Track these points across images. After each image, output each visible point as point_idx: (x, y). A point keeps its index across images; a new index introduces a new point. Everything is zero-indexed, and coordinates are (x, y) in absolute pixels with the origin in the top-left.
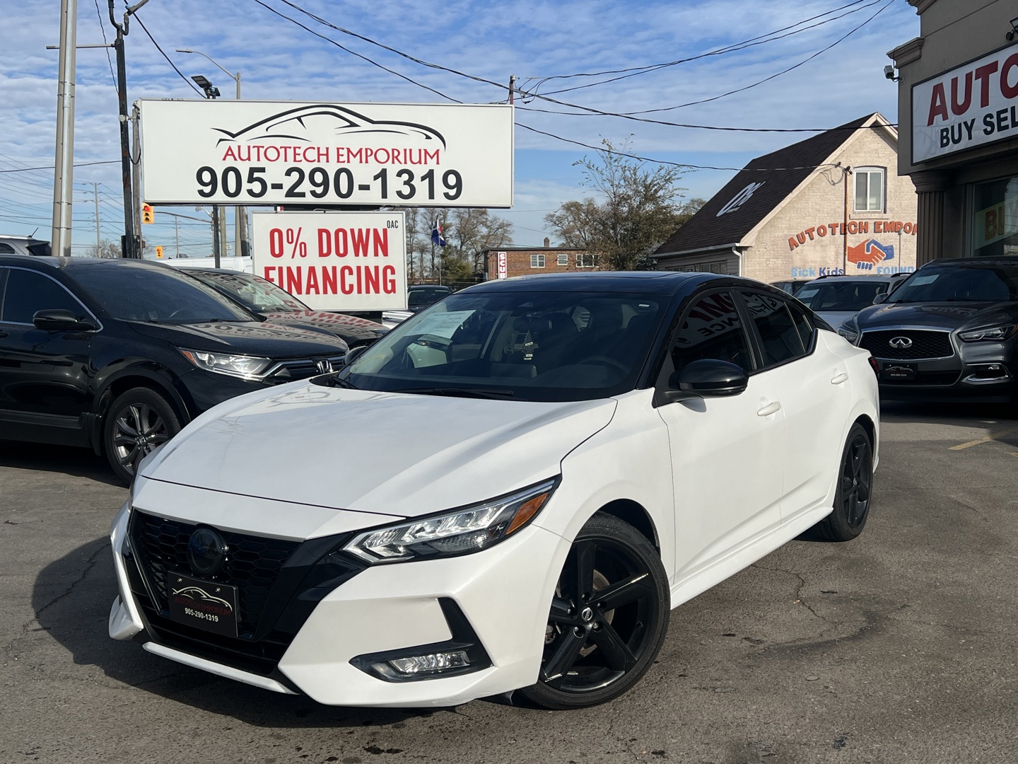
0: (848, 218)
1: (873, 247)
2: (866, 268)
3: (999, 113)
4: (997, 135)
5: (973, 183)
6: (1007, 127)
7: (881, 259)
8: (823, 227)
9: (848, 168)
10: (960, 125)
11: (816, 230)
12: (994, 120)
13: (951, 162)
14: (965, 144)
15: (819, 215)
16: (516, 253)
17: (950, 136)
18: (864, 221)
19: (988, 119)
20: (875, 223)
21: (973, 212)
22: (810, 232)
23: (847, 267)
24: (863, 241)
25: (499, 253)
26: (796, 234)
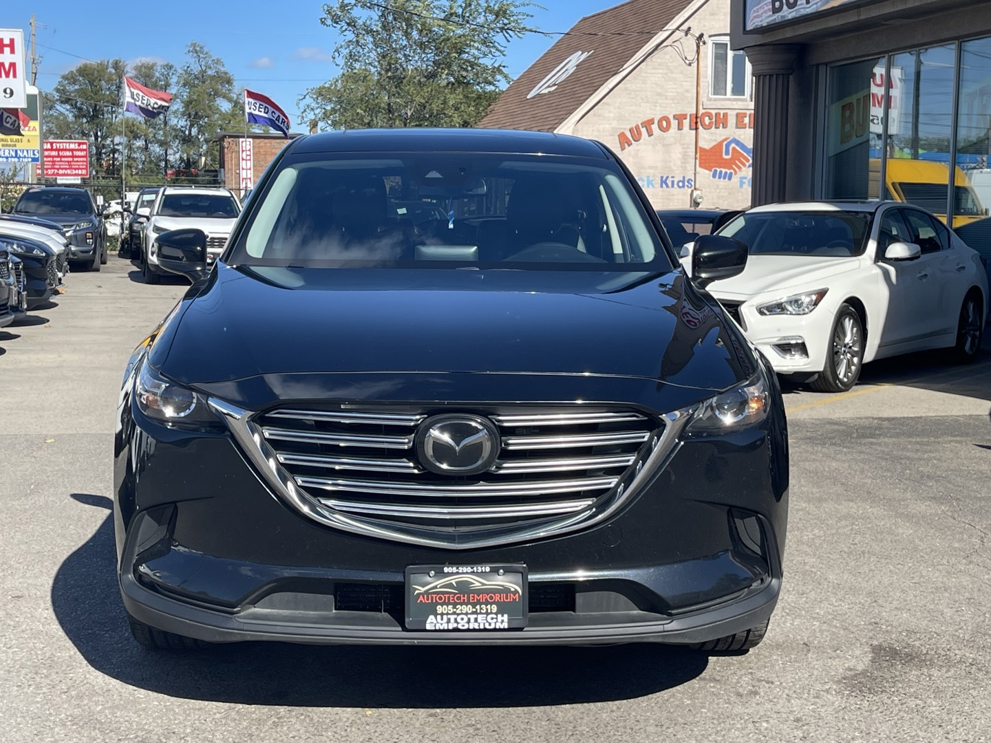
0: (700, 107)
1: (734, 148)
2: (724, 178)
5: (826, 64)
7: (744, 165)
8: (666, 118)
9: (701, 36)
11: (656, 122)
15: (660, 101)
16: (266, 141)
18: (722, 112)
20: (737, 114)
22: (648, 124)
23: (697, 175)
24: (720, 139)
25: (241, 140)
26: (629, 127)
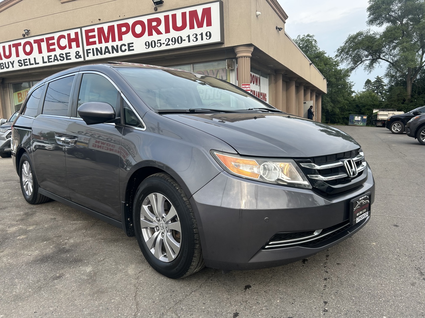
3: (24, 60)
4: (23, 67)
6: (28, 65)
10: (8, 62)
12: (22, 62)
13: (4, 75)
14: (11, 69)
17: (4, 65)
19: (20, 61)
21: (12, 93)
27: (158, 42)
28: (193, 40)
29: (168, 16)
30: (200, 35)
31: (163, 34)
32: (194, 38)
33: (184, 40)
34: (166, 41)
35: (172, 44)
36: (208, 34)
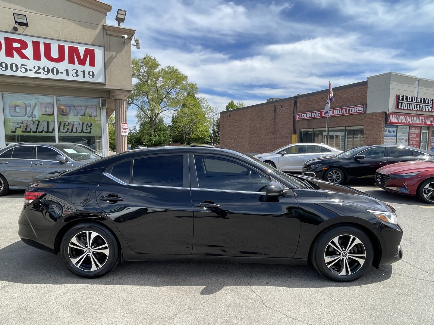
27: (22, 67)
28: (73, 75)
29: (39, 43)
30: (81, 72)
31: (29, 59)
32: (74, 73)
33: (62, 73)
34: (34, 68)
35: (44, 73)
36: (91, 73)
